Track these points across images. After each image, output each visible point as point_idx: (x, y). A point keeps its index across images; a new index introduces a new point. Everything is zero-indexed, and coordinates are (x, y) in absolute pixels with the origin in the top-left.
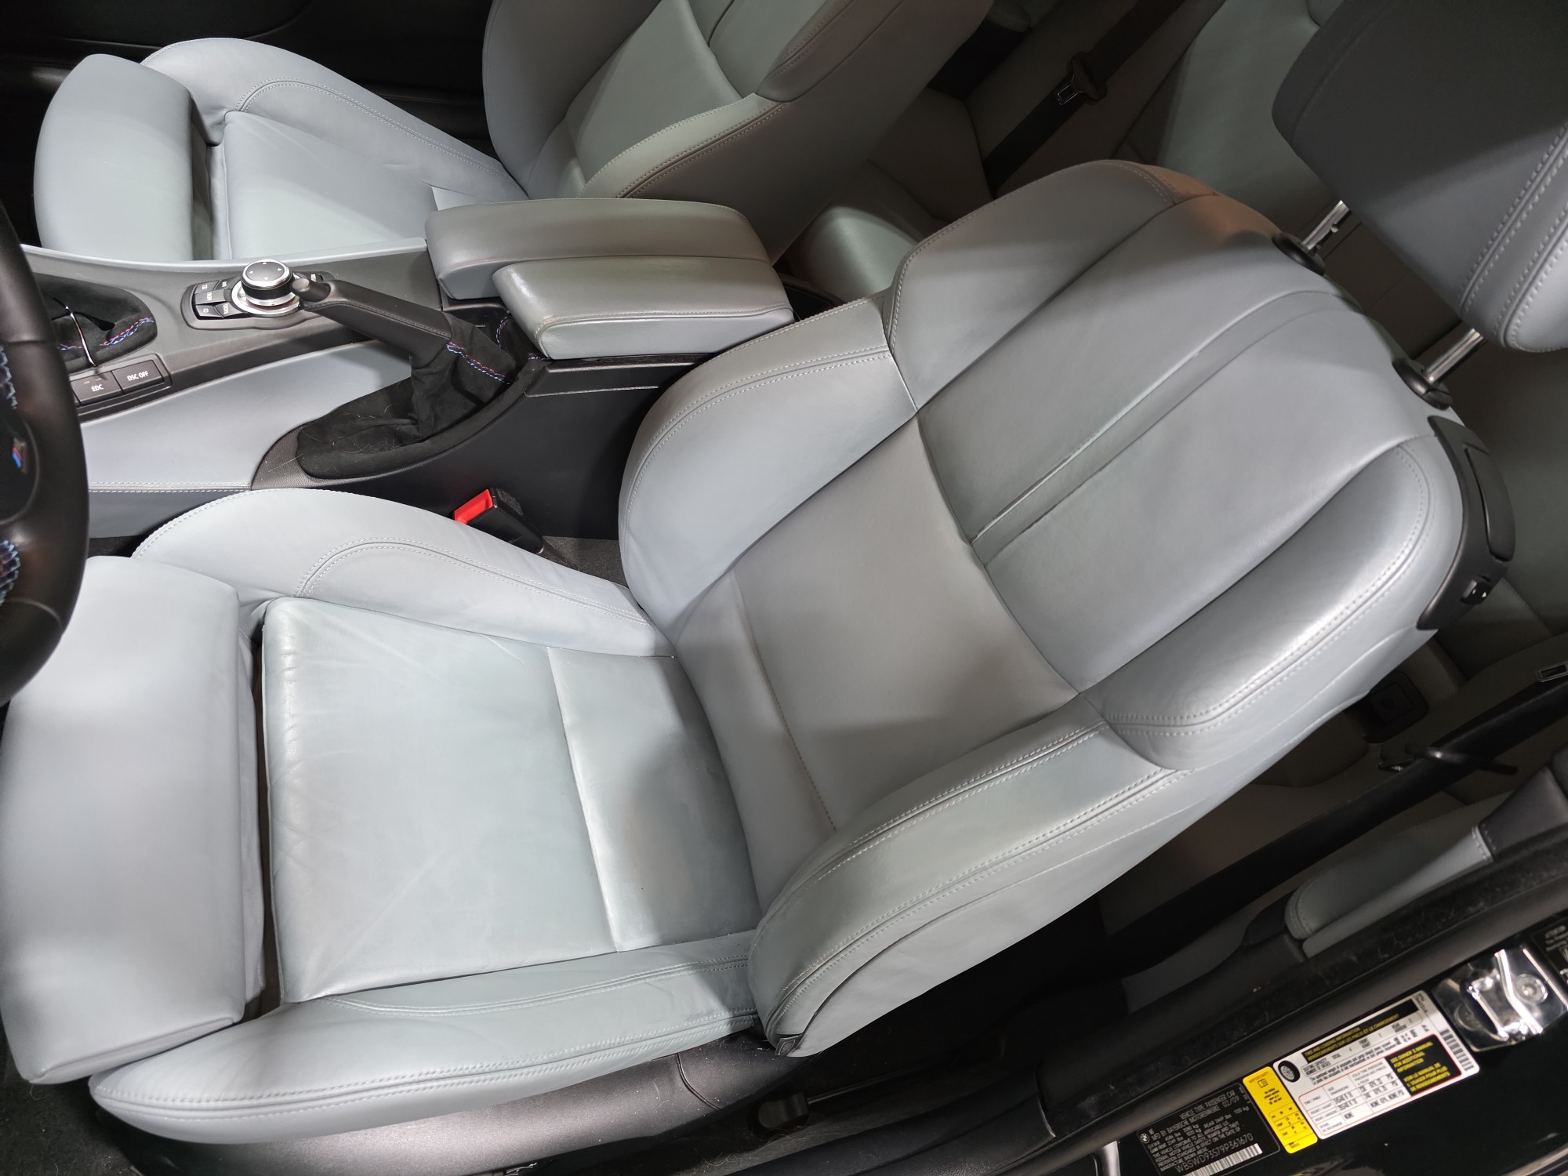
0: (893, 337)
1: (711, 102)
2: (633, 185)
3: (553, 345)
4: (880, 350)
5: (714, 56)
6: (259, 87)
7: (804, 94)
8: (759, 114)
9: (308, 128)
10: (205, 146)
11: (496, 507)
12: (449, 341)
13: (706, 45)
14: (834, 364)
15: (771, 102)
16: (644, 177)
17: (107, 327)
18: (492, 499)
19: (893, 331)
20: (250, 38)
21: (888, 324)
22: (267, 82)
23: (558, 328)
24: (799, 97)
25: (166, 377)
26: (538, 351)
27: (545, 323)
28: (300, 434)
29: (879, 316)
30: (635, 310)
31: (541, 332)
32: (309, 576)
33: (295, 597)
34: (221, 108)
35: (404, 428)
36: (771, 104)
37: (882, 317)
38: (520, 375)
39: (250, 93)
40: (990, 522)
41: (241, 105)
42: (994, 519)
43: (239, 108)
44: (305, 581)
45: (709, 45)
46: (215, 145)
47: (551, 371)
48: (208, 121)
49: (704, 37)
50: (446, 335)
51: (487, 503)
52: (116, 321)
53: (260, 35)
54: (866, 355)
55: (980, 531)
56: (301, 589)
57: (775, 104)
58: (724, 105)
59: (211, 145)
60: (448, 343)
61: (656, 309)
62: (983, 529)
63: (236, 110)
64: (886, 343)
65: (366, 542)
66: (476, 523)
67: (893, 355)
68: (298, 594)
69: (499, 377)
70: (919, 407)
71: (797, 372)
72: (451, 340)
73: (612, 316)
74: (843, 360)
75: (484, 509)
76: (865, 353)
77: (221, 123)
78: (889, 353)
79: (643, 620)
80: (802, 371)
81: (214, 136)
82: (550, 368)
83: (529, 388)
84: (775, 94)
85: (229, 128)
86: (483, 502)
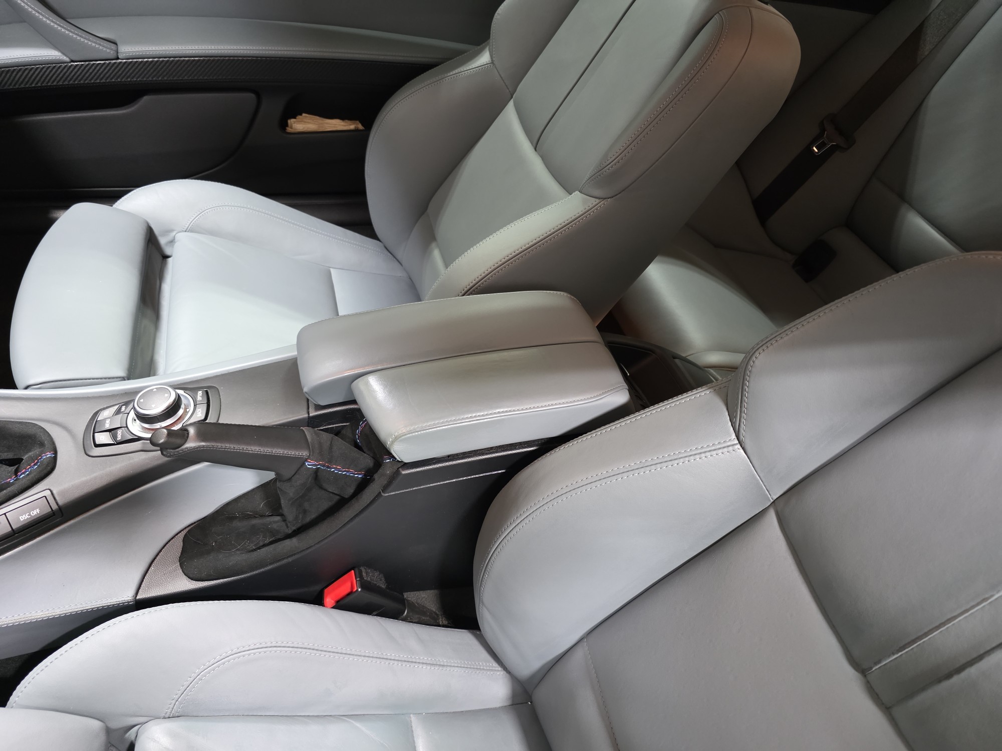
0: (742, 431)
1: (539, 201)
2: (477, 280)
3: (403, 452)
4: (729, 444)
5: (541, 158)
6: (200, 213)
7: (623, 190)
8: (584, 211)
9: (236, 238)
10: (161, 258)
11: (360, 590)
12: (308, 459)
13: (534, 150)
14: (682, 460)
15: (594, 199)
16: (487, 272)
17: (15, 463)
18: (356, 581)
19: (742, 425)
20: (195, 177)
21: (736, 417)
22: (206, 208)
23: (409, 438)
24: (620, 193)
25: (57, 510)
26: (391, 456)
27: (396, 434)
28: (186, 535)
29: (725, 409)
30: (480, 411)
31: (393, 442)
32: (177, 697)
33: (164, 718)
34: (172, 231)
35: (275, 526)
36: (594, 201)
37: (727, 409)
38: (376, 476)
39: (193, 218)
40: (889, 656)
41: (186, 227)
42: (893, 654)
43: (185, 229)
44: (174, 702)
45: (536, 150)
46: (168, 257)
47: (404, 472)
48: (163, 241)
49: (532, 143)
50: (305, 453)
51: (352, 587)
52: (24, 456)
53: (200, 175)
54: (715, 450)
55: (876, 664)
56: (169, 711)
57: (598, 201)
58: (552, 203)
59: (166, 257)
60: (306, 460)
61: (500, 408)
62: (879, 662)
63: (183, 231)
64: (734, 436)
65: (233, 652)
66: (341, 605)
67: (743, 449)
68: (167, 716)
69: (360, 474)
70: (775, 498)
71: (643, 470)
72: (309, 458)
73: (459, 420)
74: (691, 456)
75: (349, 590)
76: (713, 448)
77: (172, 242)
78: (739, 446)
79: (500, 669)
80: (648, 468)
81: (168, 251)
82: (403, 470)
83: (385, 488)
84: (597, 193)
85: (177, 245)
86: (349, 584)
